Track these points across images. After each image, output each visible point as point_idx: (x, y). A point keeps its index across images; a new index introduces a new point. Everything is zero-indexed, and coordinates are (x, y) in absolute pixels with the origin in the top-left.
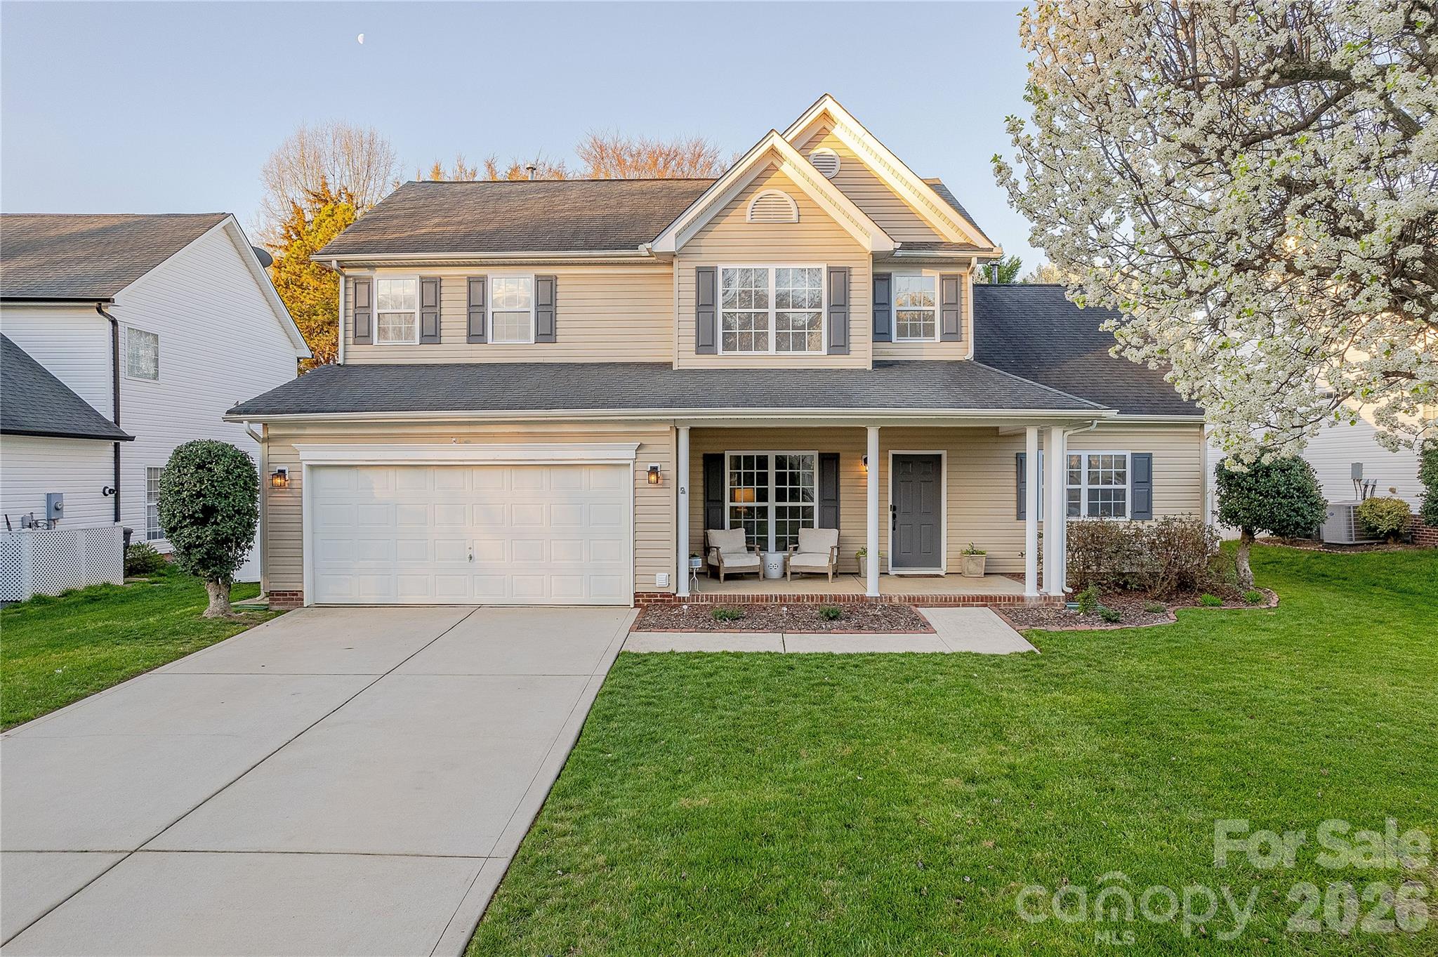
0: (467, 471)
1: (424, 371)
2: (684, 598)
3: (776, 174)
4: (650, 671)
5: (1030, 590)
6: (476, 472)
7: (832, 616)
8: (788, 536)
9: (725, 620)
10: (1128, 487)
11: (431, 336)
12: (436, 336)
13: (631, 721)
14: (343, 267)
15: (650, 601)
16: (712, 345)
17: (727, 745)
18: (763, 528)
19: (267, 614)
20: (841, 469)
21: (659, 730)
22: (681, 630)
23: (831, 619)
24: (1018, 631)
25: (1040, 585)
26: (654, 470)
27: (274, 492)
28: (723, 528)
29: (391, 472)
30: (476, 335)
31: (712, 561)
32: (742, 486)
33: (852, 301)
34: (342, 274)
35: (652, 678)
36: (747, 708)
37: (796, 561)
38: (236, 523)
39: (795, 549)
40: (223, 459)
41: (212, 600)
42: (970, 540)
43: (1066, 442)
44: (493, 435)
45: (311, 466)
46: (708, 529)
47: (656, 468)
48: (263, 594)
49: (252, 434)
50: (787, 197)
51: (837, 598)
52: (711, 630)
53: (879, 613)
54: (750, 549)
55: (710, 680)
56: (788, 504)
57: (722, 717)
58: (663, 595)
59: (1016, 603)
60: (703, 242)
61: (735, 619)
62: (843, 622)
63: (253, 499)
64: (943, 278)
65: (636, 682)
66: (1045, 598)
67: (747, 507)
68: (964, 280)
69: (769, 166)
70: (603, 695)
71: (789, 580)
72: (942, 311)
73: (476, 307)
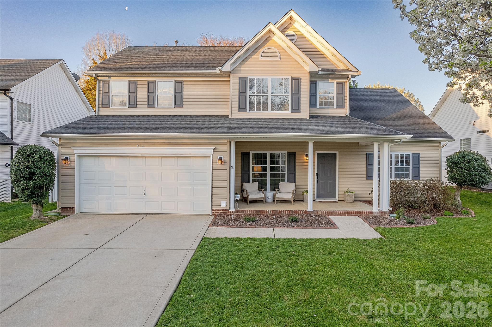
0: (144, 159)
1: (129, 118)
2: (232, 211)
3: (271, 40)
4: (215, 248)
5: (375, 209)
6: (147, 159)
7: (294, 221)
8: (275, 185)
9: (249, 222)
10: (410, 167)
11: (133, 104)
12: (135, 104)
13: (204, 275)
14: (98, 77)
15: (218, 213)
16: (245, 109)
17: (248, 291)
18: (265, 182)
19: (59, 217)
20: (297, 158)
21: (216, 281)
22: (231, 226)
23: (294, 222)
24: (372, 227)
25: (379, 207)
26: (220, 159)
27: (63, 167)
28: (249, 182)
29: (112, 159)
30: (151, 104)
31: (245, 195)
32: (257, 165)
33: (302, 92)
34: (98, 79)
35: (216, 251)
36: (258, 269)
37: (279, 196)
38: (44, 179)
39: (278, 191)
40: (39, 152)
41: (34, 212)
42: (348, 187)
43: (390, 148)
44: (154, 144)
45: (79, 156)
46: (243, 182)
47: (221, 158)
48: (58, 209)
49: (54, 142)
50: (275, 50)
51: (295, 212)
52: (243, 226)
53: (314, 219)
54: (260, 191)
55: (242, 253)
56: (275, 172)
57: (246, 274)
58: (224, 210)
59: (369, 214)
60: (242, 67)
61: (253, 221)
62: (299, 223)
63: (53, 170)
64: (337, 83)
65: (208, 254)
66: (381, 212)
67: (258, 174)
68: (345, 84)
69: (268, 37)
70: (193, 261)
71: (275, 203)
72: (337, 96)
73: (151, 93)
